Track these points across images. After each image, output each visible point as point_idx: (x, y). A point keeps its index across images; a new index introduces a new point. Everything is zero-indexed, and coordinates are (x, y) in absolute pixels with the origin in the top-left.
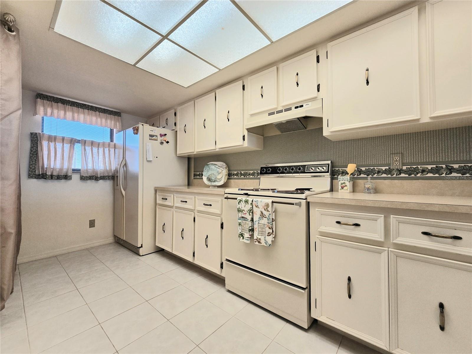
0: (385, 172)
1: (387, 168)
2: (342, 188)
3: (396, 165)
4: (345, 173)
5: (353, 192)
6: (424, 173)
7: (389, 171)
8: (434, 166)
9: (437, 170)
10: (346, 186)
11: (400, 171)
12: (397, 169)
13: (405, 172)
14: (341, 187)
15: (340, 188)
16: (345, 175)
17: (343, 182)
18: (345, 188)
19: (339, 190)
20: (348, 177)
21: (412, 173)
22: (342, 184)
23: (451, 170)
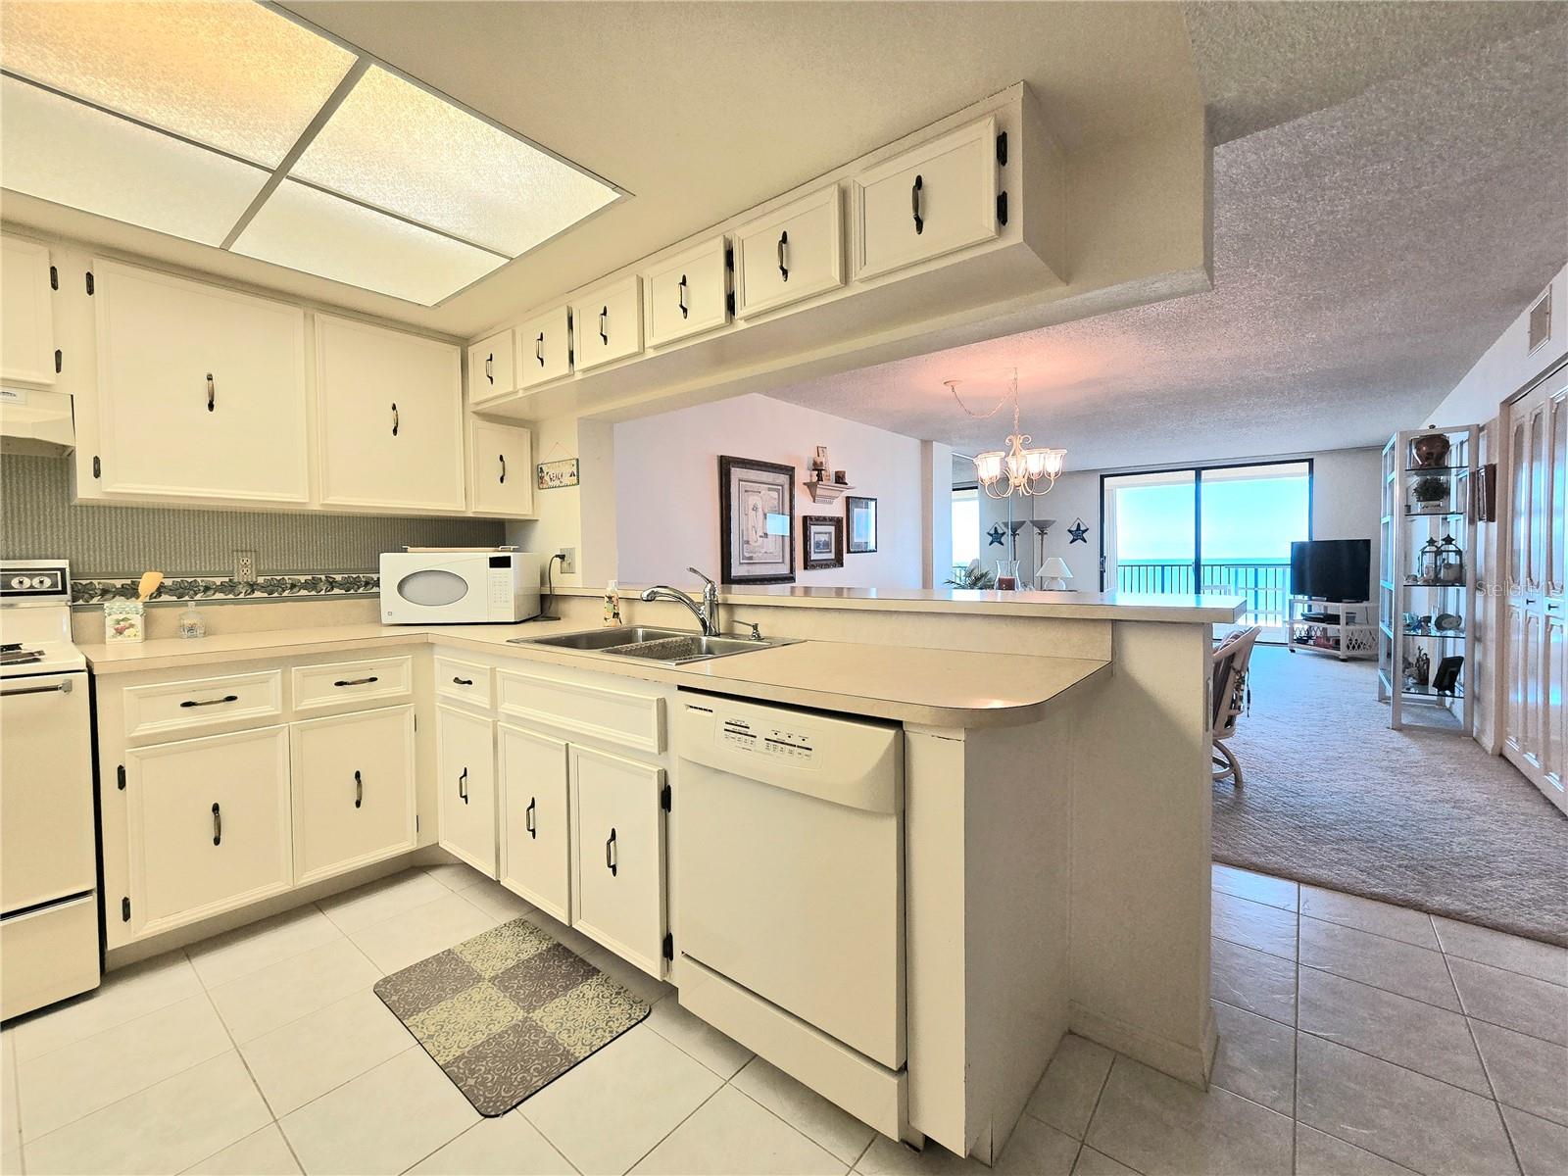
0: (222, 588)
1: (227, 579)
2: (120, 632)
3: (244, 574)
4: (130, 591)
5: (146, 639)
6: (295, 590)
7: (230, 587)
8: (310, 577)
9: (312, 585)
10: (132, 626)
11: (252, 587)
12: (247, 583)
13: (262, 588)
14: (116, 630)
15: (110, 631)
16: (114, 597)
17: (121, 617)
18: (126, 632)
19: (107, 640)
20: (137, 604)
21: (275, 589)
22: (118, 622)
23: (332, 584)
